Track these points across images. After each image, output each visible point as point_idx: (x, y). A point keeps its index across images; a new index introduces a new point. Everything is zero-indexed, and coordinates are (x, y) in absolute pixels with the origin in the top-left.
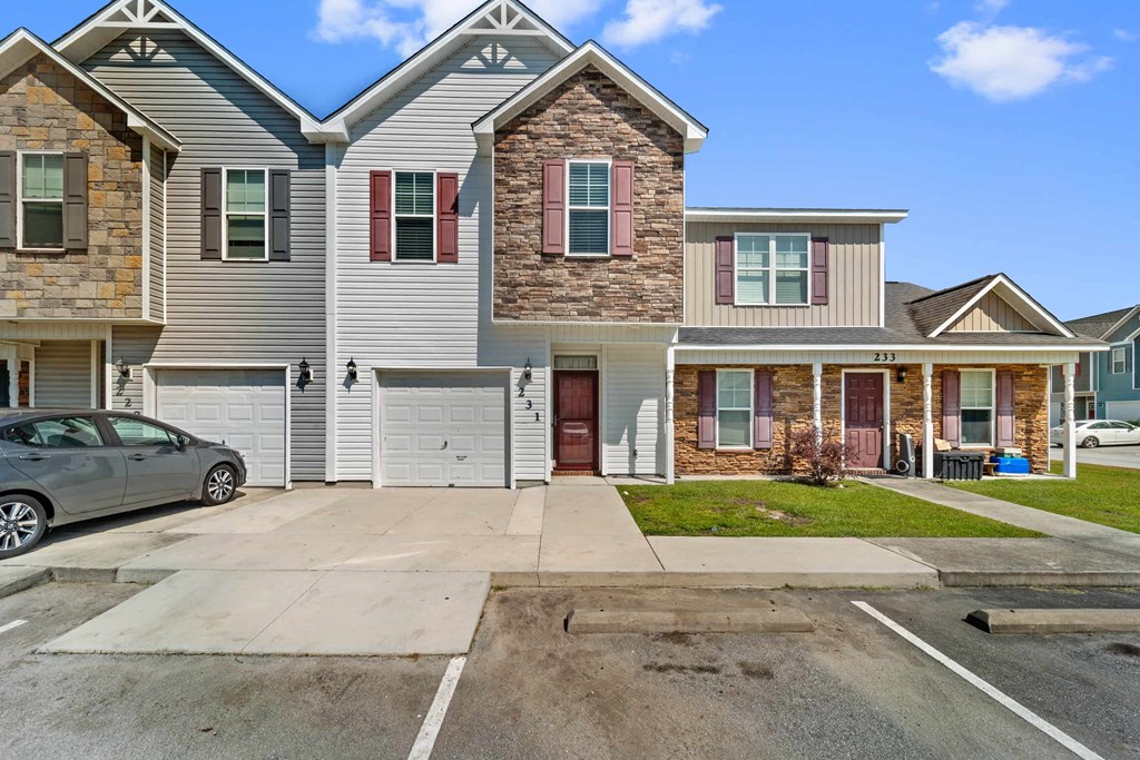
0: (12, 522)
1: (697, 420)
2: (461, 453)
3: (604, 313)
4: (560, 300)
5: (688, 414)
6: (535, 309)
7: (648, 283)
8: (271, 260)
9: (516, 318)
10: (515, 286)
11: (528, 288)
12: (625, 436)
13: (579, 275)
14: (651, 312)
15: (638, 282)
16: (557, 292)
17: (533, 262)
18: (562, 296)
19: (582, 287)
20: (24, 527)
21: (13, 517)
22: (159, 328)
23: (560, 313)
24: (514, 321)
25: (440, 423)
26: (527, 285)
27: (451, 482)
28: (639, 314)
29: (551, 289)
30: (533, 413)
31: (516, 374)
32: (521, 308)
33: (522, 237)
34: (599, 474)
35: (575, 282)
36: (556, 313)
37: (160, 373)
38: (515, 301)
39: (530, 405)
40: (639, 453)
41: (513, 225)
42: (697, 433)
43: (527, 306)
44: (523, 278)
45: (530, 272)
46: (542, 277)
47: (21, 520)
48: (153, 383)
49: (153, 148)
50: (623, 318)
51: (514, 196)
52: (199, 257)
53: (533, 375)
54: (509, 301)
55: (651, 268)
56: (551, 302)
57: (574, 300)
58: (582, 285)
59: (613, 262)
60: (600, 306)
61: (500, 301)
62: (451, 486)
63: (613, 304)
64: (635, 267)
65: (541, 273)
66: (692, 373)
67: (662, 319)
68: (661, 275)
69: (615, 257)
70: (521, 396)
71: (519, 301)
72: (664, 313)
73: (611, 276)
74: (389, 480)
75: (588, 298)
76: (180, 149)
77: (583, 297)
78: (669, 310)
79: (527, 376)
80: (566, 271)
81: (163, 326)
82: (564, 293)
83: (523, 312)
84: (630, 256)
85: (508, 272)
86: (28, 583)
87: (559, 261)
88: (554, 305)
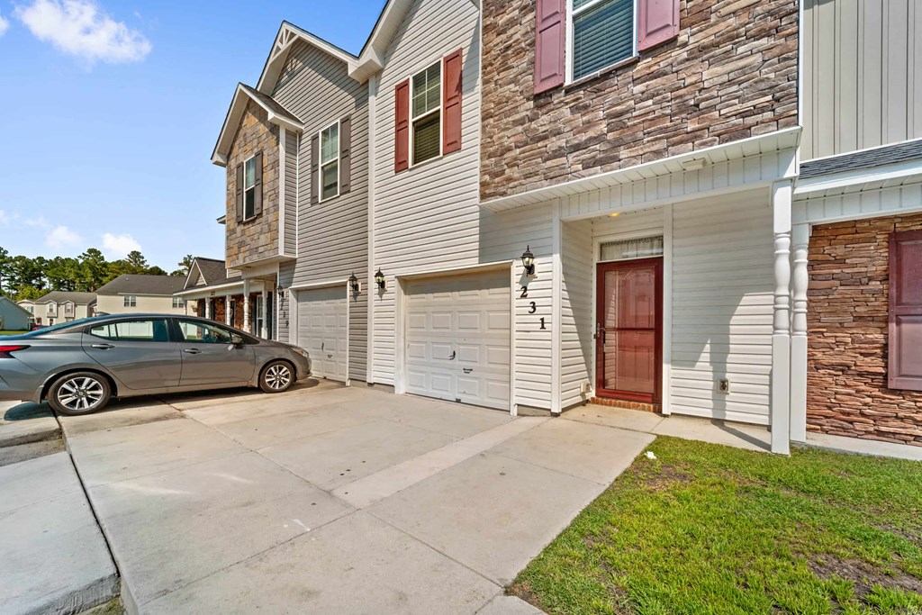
0: (83, 391)
1: (884, 330)
2: (468, 365)
3: (624, 153)
4: (558, 153)
5: (858, 318)
6: (526, 177)
7: (711, 74)
8: (341, 194)
9: (504, 194)
10: (502, 155)
11: (518, 151)
12: (705, 356)
13: (586, 107)
14: (719, 128)
15: (688, 81)
16: (554, 143)
17: (524, 114)
18: (561, 148)
19: (589, 125)
20: (92, 395)
21: (83, 387)
22: (294, 261)
23: (557, 172)
24: (502, 199)
25: (449, 331)
26: (517, 147)
27: (459, 397)
28: (693, 136)
29: (546, 142)
30: (537, 318)
31: (517, 269)
32: (510, 180)
33: (512, 86)
34: (658, 411)
35: (580, 119)
36: (552, 174)
37: (301, 294)
38: (503, 172)
39: (534, 307)
40: (731, 386)
41: (502, 75)
42: (885, 357)
43: (516, 175)
44: (512, 139)
45: (520, 128)
46: (535, 129)
47: (90, 390)
48: (295, 301)
49: (287, 132)
50: (658, 154)
51: (503, 37)
52: (309, 205)
53: (537, 269)
54: (497, 175)
55: (717, 45)
56: (545, 161)
57: (577, 148)
58: (589, 122)
59: (641, 65)
60: (617, 144)
61: (487, 178)
62: (458, 401)
63: (640, 135)
64: (685, 55)
65: (533, 125)
66: (872, 240)
67: (745, 131)
68: (741, 50)
69: (645, 53)
70: (524, 296)
71: (507, 171)
72: (749, 120)
73: (638, 88)
74: (411, 387)
75: (599, 139)
76: (303, 128)
77: (591, 139)
78: (763, 110)
79: (530, 269)
80: (566, 111)
81: (295, 260)
82: (562, 143)
83: (511, 185)
84: (675, 39)
85: (495, 138)
86: (38, 437)
87: (556, 98)
88: (549, 163)
